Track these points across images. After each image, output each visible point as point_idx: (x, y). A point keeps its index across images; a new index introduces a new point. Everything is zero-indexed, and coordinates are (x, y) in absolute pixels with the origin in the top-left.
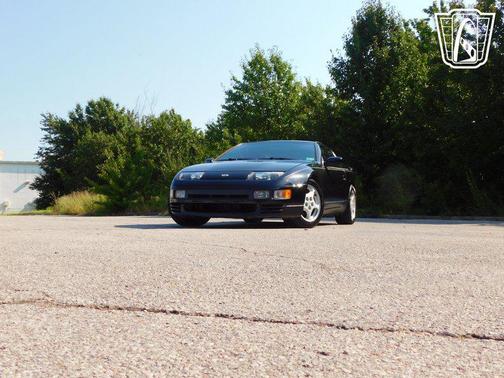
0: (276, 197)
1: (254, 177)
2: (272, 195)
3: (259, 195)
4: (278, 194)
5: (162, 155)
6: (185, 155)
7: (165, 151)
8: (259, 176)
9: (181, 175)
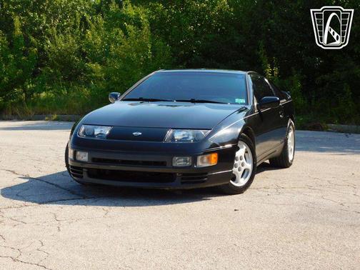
0: (200, 164)
1: (173, 138)
2: (195, 161)
3: (180, 162)
4: (202, 160)
5: (45, 27)
6: (75, 27)
7: (48, 21)
8: (179, 135)
9: (83, 128)
